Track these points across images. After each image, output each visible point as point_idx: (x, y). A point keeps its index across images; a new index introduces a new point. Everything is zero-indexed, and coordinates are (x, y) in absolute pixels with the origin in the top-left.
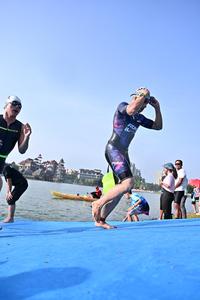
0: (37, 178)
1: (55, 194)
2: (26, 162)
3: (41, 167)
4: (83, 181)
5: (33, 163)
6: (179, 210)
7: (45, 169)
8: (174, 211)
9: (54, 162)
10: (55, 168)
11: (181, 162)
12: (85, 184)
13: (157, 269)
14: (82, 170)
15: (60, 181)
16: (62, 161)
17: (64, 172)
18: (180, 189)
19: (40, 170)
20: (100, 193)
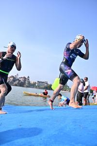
0: (16, 85)
1: (25, 93)
3: (18, 80)
4: (39, 87)
5: (14, 78)
6: (86, 101)
7: (20, 81)
8: (83, 102)
9: (25, 78)
11: (87, 78)
12: (40, 88)
13: (75, 129)
14: (38, 82)
15: (27, 87)
16: (28, 77)
17: (29, 82)
18: (86, 91)
19: (17, 81)
20: (47, 93)
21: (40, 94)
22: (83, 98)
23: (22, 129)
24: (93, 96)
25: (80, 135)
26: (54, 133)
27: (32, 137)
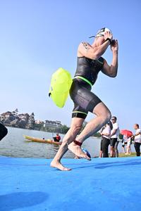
0: (14, 126)
1: (27, 138)
2: (6, 114)
3: (17, 118)
4: (48, 129)
5: (11, 115)
6: (114, 151)
7: (19, 119)
8: (110, 152)
9: (27, 115)
10: (28, 119)
11: (116, 118)
12: (49, 131)
13: (93, 193)
14: (47, 121)
15: (31, 128)
16: (33, 114)
17: (33, 122)
18: (114, 137)
19: (16, 120)
20: (59, 138)
21: (49, 140)
22: (110, 147)
23: (19, 194)
24: (123, 144)
25: (100, 203)
26: (64, 201)
27: (34, 207)
